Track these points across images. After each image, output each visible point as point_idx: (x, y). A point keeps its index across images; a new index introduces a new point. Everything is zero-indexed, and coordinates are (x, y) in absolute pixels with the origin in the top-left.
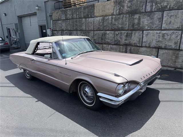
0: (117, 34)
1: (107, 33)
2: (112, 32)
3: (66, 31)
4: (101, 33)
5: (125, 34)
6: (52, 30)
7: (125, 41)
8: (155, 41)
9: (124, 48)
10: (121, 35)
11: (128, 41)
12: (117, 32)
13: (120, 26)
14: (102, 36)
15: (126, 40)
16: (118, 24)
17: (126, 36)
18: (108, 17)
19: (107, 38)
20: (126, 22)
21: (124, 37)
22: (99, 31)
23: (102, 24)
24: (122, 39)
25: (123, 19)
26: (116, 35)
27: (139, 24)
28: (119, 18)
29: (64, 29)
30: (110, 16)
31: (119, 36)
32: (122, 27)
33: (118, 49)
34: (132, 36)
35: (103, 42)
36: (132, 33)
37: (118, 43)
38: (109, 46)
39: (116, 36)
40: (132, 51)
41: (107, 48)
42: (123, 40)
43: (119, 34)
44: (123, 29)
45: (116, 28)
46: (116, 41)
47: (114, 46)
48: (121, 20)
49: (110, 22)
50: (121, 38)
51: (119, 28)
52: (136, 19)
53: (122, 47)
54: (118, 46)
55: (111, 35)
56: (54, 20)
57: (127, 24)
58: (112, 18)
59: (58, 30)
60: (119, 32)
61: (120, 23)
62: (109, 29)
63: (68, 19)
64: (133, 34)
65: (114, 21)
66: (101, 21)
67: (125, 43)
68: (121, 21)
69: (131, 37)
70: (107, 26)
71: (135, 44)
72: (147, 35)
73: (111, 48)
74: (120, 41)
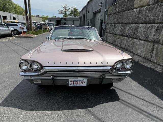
1: (140, 26)
2: (144, 25)
3: (113, 24)
4: (135, 26)
5: (156, 28)
6: (105, 24)
7: (154, 37)
9: (152, 46)
10: (151, 30)
11: (156, 37)
12: (148, 26)
13: (152, 18)
14: (135, 29)
15: (154, 35)
16: (151, 15)
17: (156, 31)
18: (143, 8)
19: (138, 32)
20: (159, 13)
21: (153, 31)
22: (134, 24)
23: (137, 16)
24: (151, 34)
25: (156, 9)
26: (147, 29)
28: (153, 8)
29: (112, 22)
30: (146, 6)
31: (149, 31)
32: (154, 19)
33: (146, 46)
34: (162, 30)
35: (135, 36)
36: (162, 27)
37: (147, 38)
38: (138, 41)
40: (158, 50)
41: (137, 43)
42: (152, 35)
43: (149, 27)
44: (154, 21)
45: (148, 20)
46: (145, 36)
47: (143, 42)
48: (154, 10)
49: (144, 13)
50: (150, 33)
51: (151, 21)
53: (149, 43)
54: (146, 42)
55: (142, 29)
56: (108, 14)
57: (160, 15)
58: (147, 8)
59: (109, 23)
60: (150, 25)
61: (153, 14)
62: (142, 22)
63: (116, 12)
65: (148, 12)
66: (138, 13)
67: (153, 39)
68: (154, 12)
69: (160, 33)
70: (141, 17)
73: (140, 44)
74: (149, 37)
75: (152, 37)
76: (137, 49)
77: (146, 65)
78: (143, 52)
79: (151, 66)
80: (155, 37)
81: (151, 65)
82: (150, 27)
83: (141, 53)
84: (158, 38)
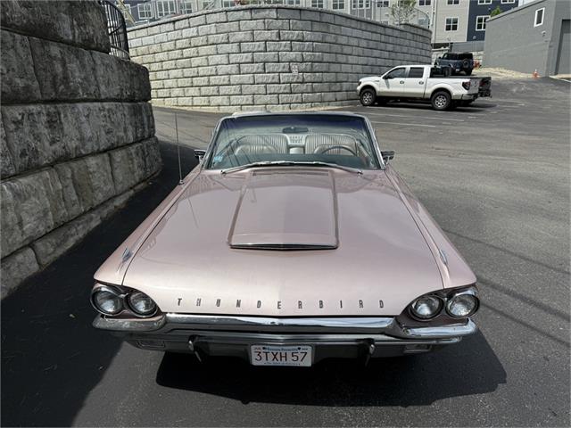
0: (18, 123)
5: (44, 118)
7: (53, 148)
8: (103, 133)
10: (33, 124)
11: (58, 144)
15: (53, 142)
16: (8, 71)
17: (50, 127)
21: (43, 130)
24: (40, 141)
26: (12, 127)
27: (66, 78)
31: (27, 129)
32: (27, 88)
33: (42, 188)
34: (61, 123)
36: (59, 114)
37: (33, 161)
39: (16, 129)
42: (47, 144)
43: (23, 118)
44: (29, 94)
46: (23, 154)
47: (24, 181)
50: (37, 138)
51: (17, 93)
52: (55, 58)
64: (62, 116)
67: (54, 152)
69: (62, 129)
71: (78, 152)
72: (88, 116)
73: (17, 195)
74: (37, 151)
75: (48, 151)
76: (16, 221)
77: (71, 243)
78: (46, 214)
79: (84, 228)
80: (57, 147)
81: (81, 226)
82: (25, 117)
83: (37, 227)
84: (64, 148)
